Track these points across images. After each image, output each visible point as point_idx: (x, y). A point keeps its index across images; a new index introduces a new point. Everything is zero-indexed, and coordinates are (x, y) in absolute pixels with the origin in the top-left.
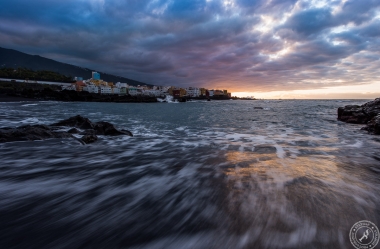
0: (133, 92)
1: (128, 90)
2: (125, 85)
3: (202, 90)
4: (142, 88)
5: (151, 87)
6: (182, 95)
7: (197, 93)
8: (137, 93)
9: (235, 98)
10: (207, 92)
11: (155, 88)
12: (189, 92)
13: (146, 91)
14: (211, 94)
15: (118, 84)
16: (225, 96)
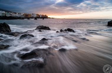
0: (8, 15)
1: (5, 14)
2: (4, 12)
3: (37, 15)
4: (12, 13)
5: (16, 13)
6: (29, 17)
8: (10, 15)
9: (50, 18)
10: (39, 16)
12: (32, 16)
13: (14, 15)
15: (1, 12)
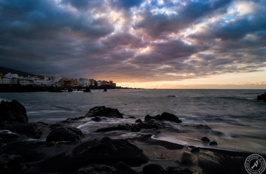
0: (25, 83)
1: (19, 80)
2: (16, 76)
3: (91, 80)
4: (33, 79)
5: (42, 78)
6: (73, 85)
7: (87, 83)
8: (28, 83)
9: (120, 88)
10: (96, 83)
11: (46, 78)
12: (80, 83)
13: (38, 82)
14: (99, 85)
15: (9, 75)
16: (111, 86)
